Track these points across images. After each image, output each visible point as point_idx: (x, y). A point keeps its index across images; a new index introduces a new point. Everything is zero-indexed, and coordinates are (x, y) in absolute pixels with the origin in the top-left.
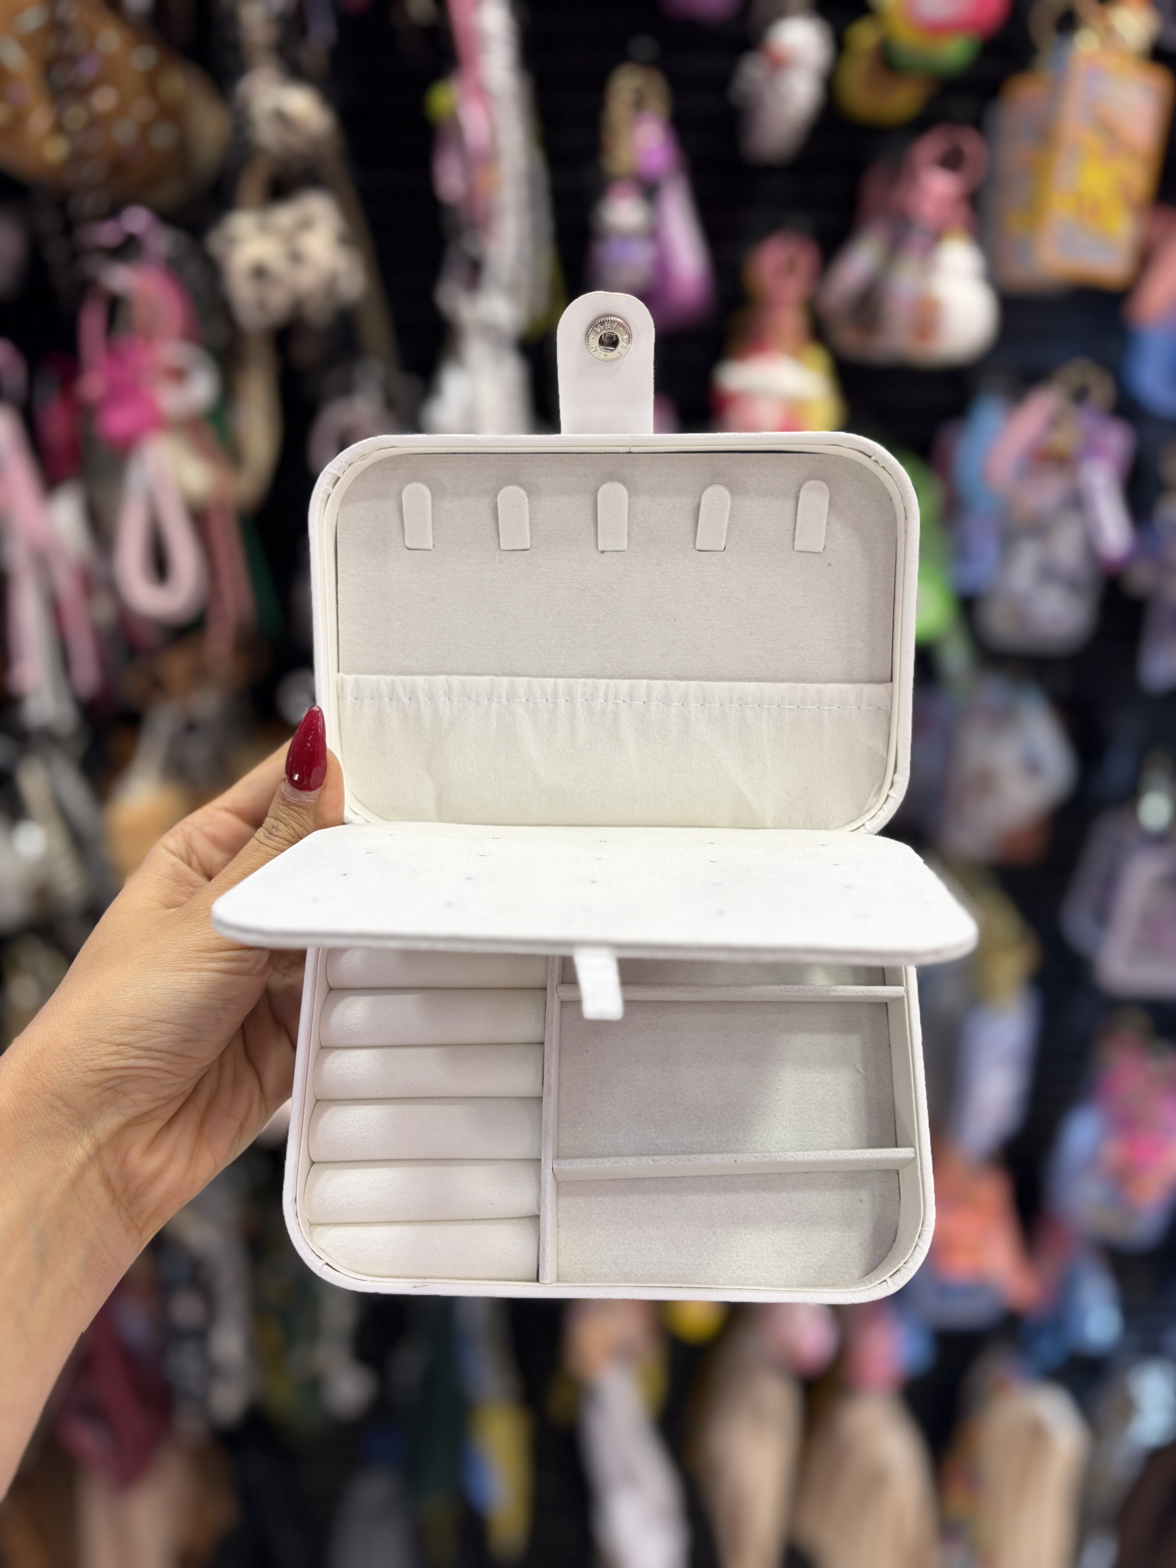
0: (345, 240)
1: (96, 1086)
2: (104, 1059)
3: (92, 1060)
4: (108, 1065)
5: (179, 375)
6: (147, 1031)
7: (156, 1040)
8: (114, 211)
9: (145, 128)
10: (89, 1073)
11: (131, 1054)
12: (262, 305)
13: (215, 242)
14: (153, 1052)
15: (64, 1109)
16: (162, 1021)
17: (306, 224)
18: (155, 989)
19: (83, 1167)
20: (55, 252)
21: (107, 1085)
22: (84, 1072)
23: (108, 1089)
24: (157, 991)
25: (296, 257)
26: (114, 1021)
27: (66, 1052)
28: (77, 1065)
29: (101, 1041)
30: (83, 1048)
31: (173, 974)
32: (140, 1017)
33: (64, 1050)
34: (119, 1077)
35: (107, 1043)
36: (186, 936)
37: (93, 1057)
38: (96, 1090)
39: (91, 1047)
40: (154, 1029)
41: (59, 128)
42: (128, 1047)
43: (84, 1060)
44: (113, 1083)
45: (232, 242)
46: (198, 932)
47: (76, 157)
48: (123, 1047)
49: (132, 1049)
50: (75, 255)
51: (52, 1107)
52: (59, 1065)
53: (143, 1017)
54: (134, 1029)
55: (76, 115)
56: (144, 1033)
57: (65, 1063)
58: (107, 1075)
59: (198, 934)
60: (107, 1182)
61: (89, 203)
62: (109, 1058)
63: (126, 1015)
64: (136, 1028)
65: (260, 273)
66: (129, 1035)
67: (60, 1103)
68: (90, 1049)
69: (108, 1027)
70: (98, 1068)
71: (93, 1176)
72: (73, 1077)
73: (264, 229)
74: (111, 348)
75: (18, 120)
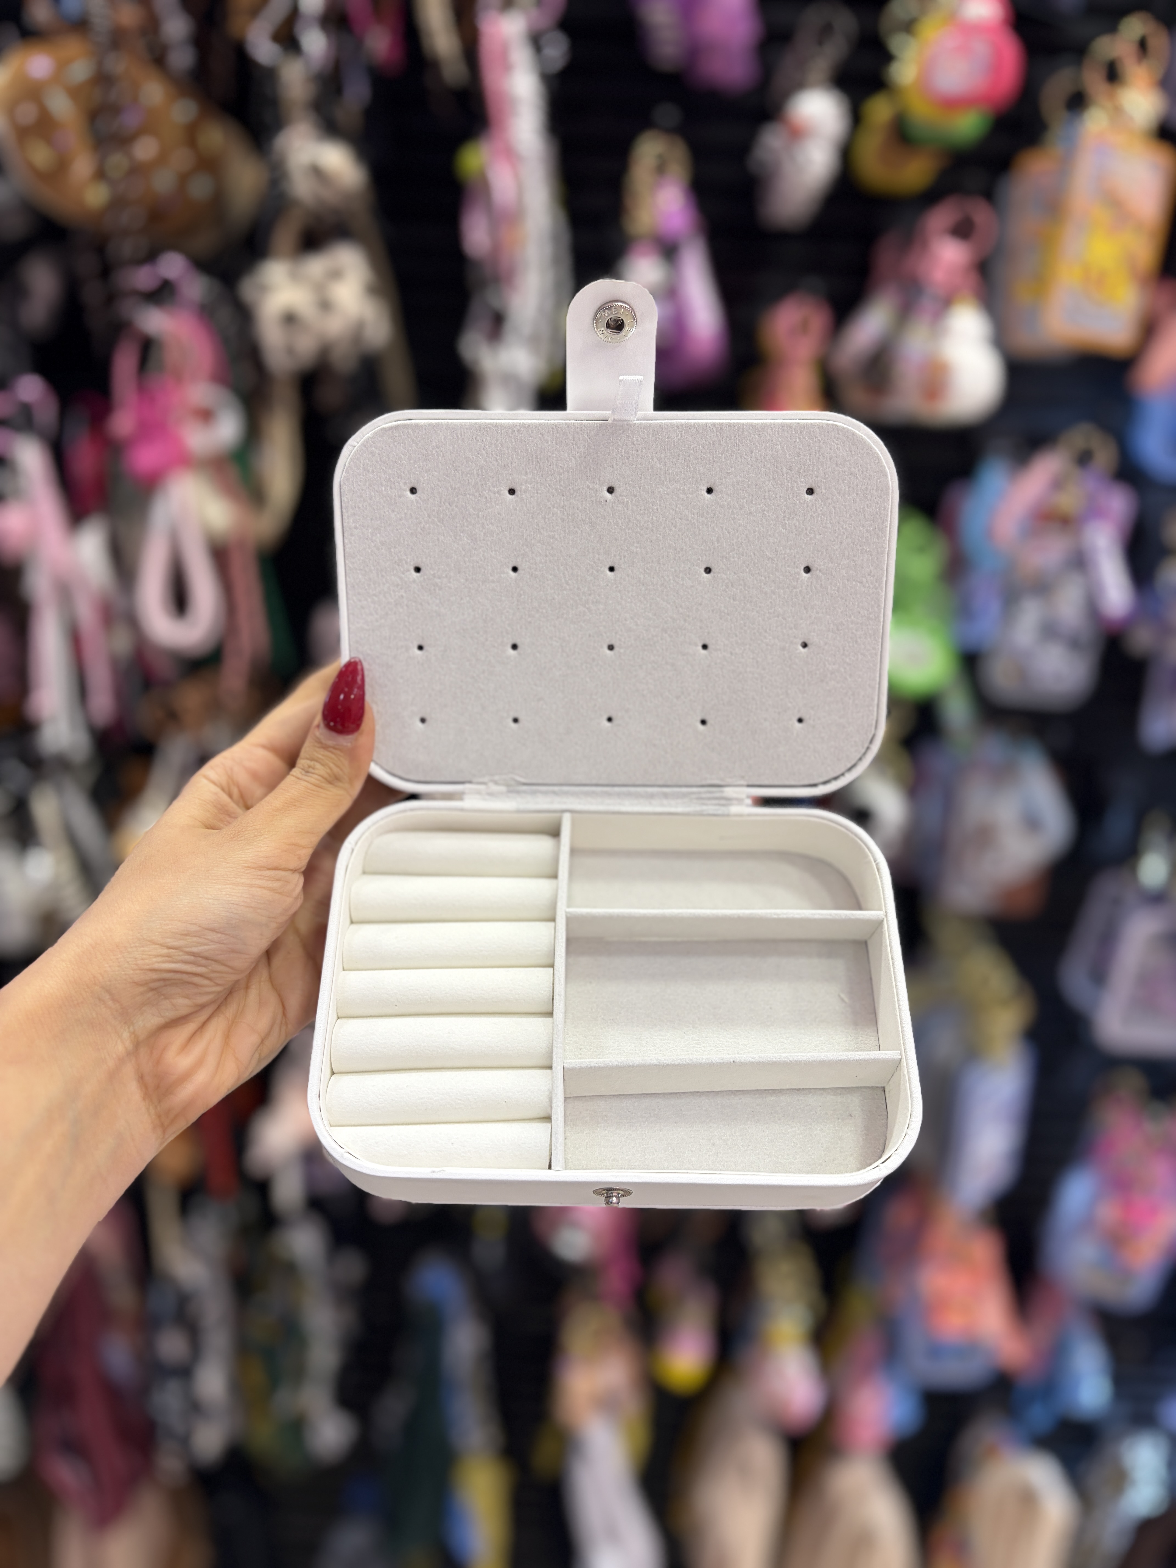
0: (373, 290)
1: (142, 985)
2: (154, 960)
3: (143, 959)
4: (157, 966)
5: (206, 415)
6: (198, 938)
7: (206, 947)
8: (151, 256)
9: (183, 179)
10: (138, 972)
11: (179, 958)
12: (290, 350)
13: (248, 289)
14: (200, 959)
15: (110, 1003)
16: (213, 930)
17: (336, 275)
18: (208, 899)
19: (121, 1061)
20: (92, 294)
21: (152, 985)
22: (134, 970)
23: (153, 989)
24: (210, 901)
25: (325, 305)
26: (168, 925)
27: (119, 949)
28: (128, 962)
29: (154, 943)
30: (136, 947)
31: (225, 887)
32: (193, 924)
33: (117, 946)
34: (164, 980)
35: (158, 944)
36: (238, 853)
37: (144, 956)
38: (142, 989)
39: (143, 947)
40: (204, 937)
41: (100, 174)
42: (178, 951)
43: (136, 958)
44: (157, 984)
45: (264, 289)
46: (248, 849)
47: (117, 203)
48: (173, 951)
49: (181, 953)
50: (111, 298)
51: (100, 999)
52: (111, 960)
53: (196, 924)
54: (186, 935)
55: (117, 161)
56: (195, 939)
57: (117, 959)
58: (155, 976)
59: (248, 851)
60: (141, 1078)
61: (127, 248)
62: (160, 959)
63: (179, 921)
64: (187, 934)
65: (290, 319)
66: (181, 939)
67: (107, 997)
68: (142, 949)
69: (160, 930)
70: (148, 967)
71: (129, 1071)
72: (123, 973)
73: (295, 277)
74: (142, 388)
75: (62, 166)
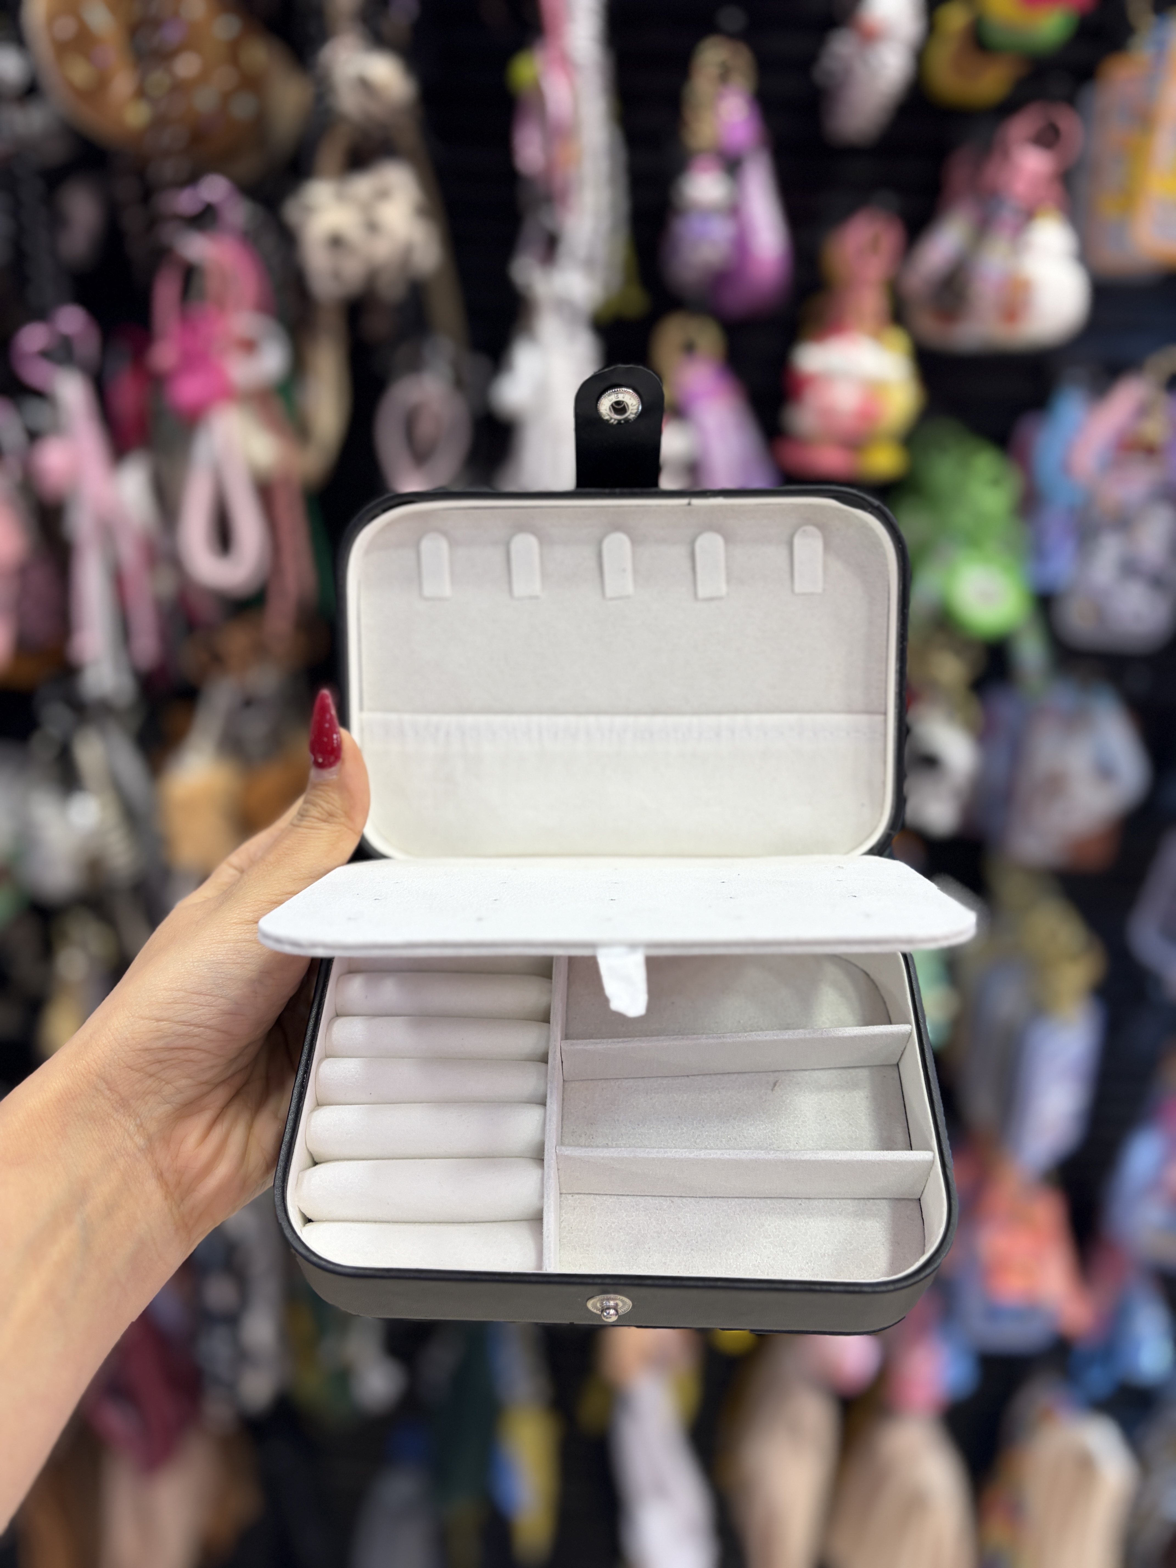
0: (423, 212)
1: (138, 1071)
4: (148, 1044)
5: (249, 346)
6: (186, 1005)
7: (194, 1014)
8: (192, 179)
9: (226, 97)
12: (337, 275)
13: (292, 211)
14: (192, 1028)
17: (383, 194)
20: (132, 220)
23: (151, 1076)
25: (372, 227)
38: (138, 1075)
40: (192, 1002)
41: (141, 93)
44: (153, 1067)
45: (308, 210)
47: (159, 122)
50: (154, 222)
55: (158, 78)
56: (183, 1006)
58: (149, 1056)
60: (159, 1175)
61: (168, 169)
64: (175, 1003)
65: (336, 242)
66: (169, 1009)
67: (104, 1086)
70: (140, 1047)
71: (145, 1168)
73: (341, 197)
74: (185, 318)
75: (102, 83)
